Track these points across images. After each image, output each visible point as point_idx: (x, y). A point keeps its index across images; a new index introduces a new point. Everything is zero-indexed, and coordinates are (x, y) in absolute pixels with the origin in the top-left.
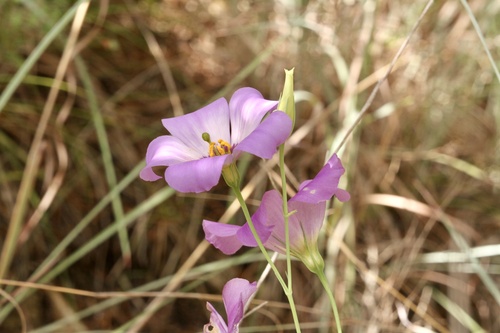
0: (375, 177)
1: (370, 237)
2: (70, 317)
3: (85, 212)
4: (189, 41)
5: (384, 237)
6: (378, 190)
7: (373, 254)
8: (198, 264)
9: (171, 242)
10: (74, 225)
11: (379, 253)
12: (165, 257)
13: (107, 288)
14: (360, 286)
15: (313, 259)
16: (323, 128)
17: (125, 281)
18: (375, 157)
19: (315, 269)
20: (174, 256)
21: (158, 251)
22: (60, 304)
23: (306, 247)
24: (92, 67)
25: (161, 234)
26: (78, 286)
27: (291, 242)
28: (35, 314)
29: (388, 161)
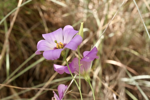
0: (108, 55)
1: (106, 72)
2: (16, 94)
3: (21, 63)
4: (54, 13)
5: (111, 73)
6: (109, 59)
7: (107, 78)
8: (54, 79)
9: (47, 73)
10: (17, 67)
11: (109, 77)
12: (45, 77)
13: (27, 86)
14: (103, 87)
15: (87, 77)
16: (93, 40)
17: (32, 84)
18: (108, 49)
19: (88, 80)
20: (47, 77)
21: (43, 76)
22: (13, 91)
23: (85, 74)
24: (24, 20)
25: (44, 71)
26: (18, 86)
27: (81, 72)
28: (5, 94)
29: (112, 50)
